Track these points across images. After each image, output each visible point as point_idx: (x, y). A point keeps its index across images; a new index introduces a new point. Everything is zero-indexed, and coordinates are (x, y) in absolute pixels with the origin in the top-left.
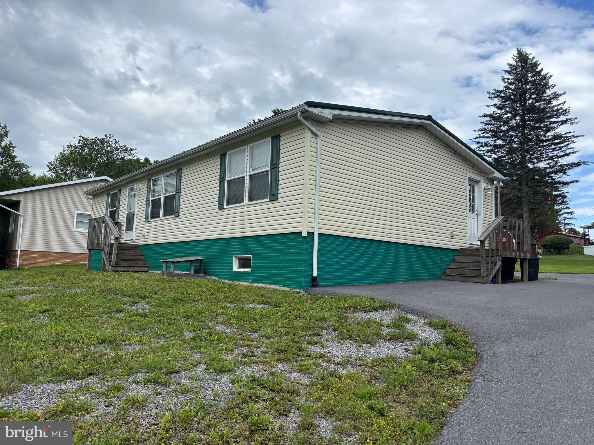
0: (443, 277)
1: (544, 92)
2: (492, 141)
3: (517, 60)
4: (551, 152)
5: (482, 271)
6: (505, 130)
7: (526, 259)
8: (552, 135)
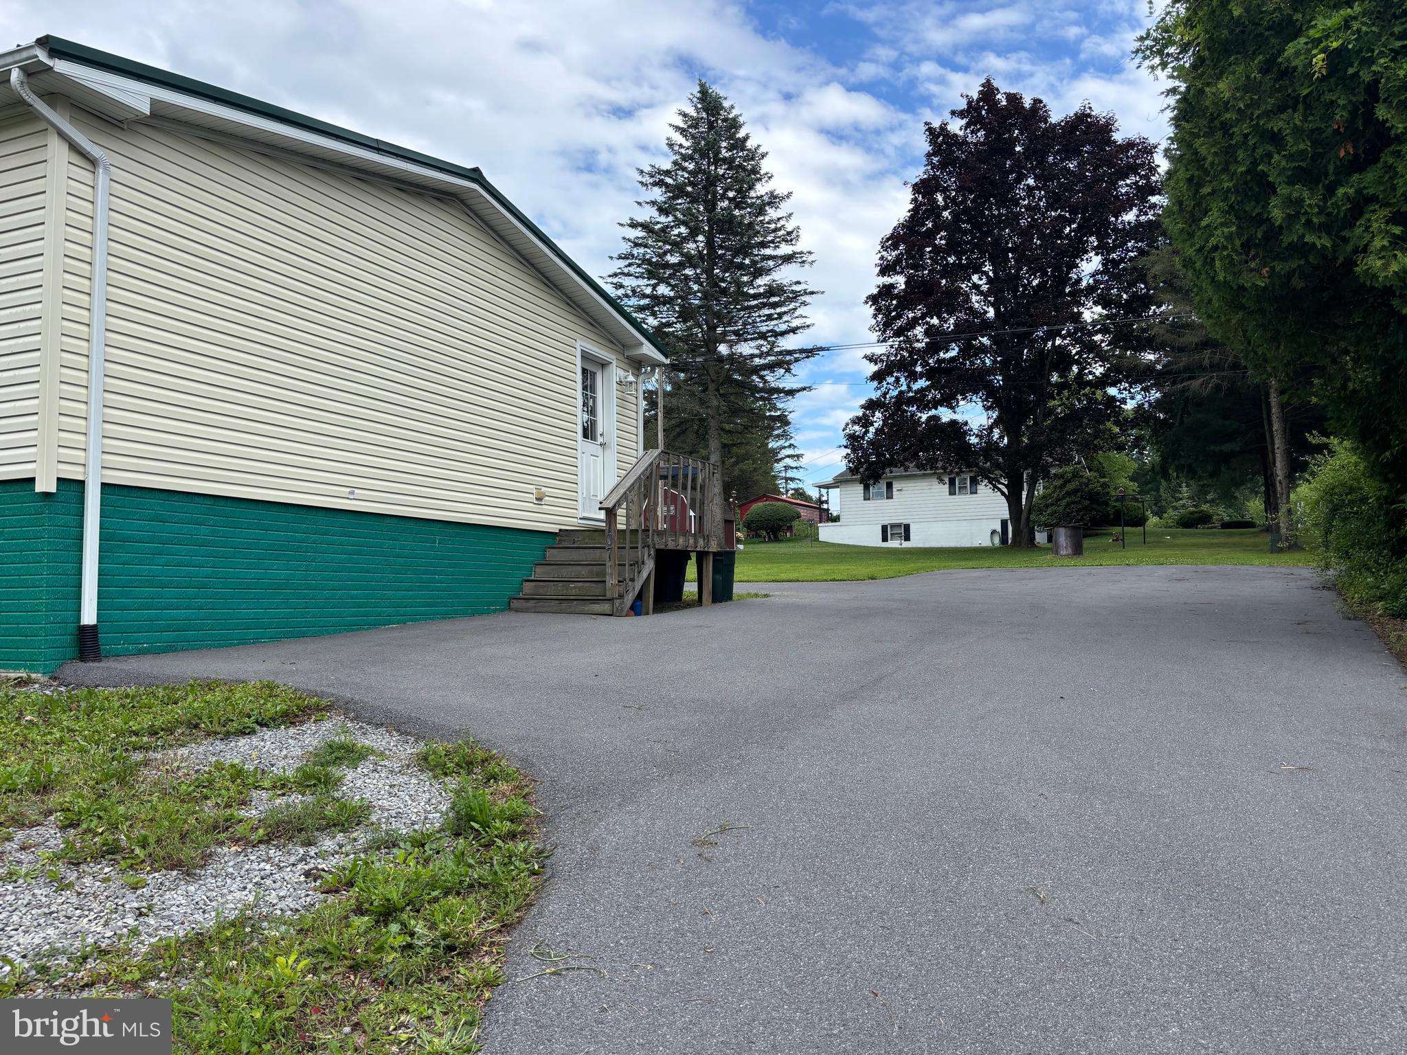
0: (515, 604)
1: (751, 187)
2: (647, 285)
3: (699, 106)
4: (764, 321)
5: (608, 584)
6: (674, 265)
7: (708, 553)
8: (765, 285)
